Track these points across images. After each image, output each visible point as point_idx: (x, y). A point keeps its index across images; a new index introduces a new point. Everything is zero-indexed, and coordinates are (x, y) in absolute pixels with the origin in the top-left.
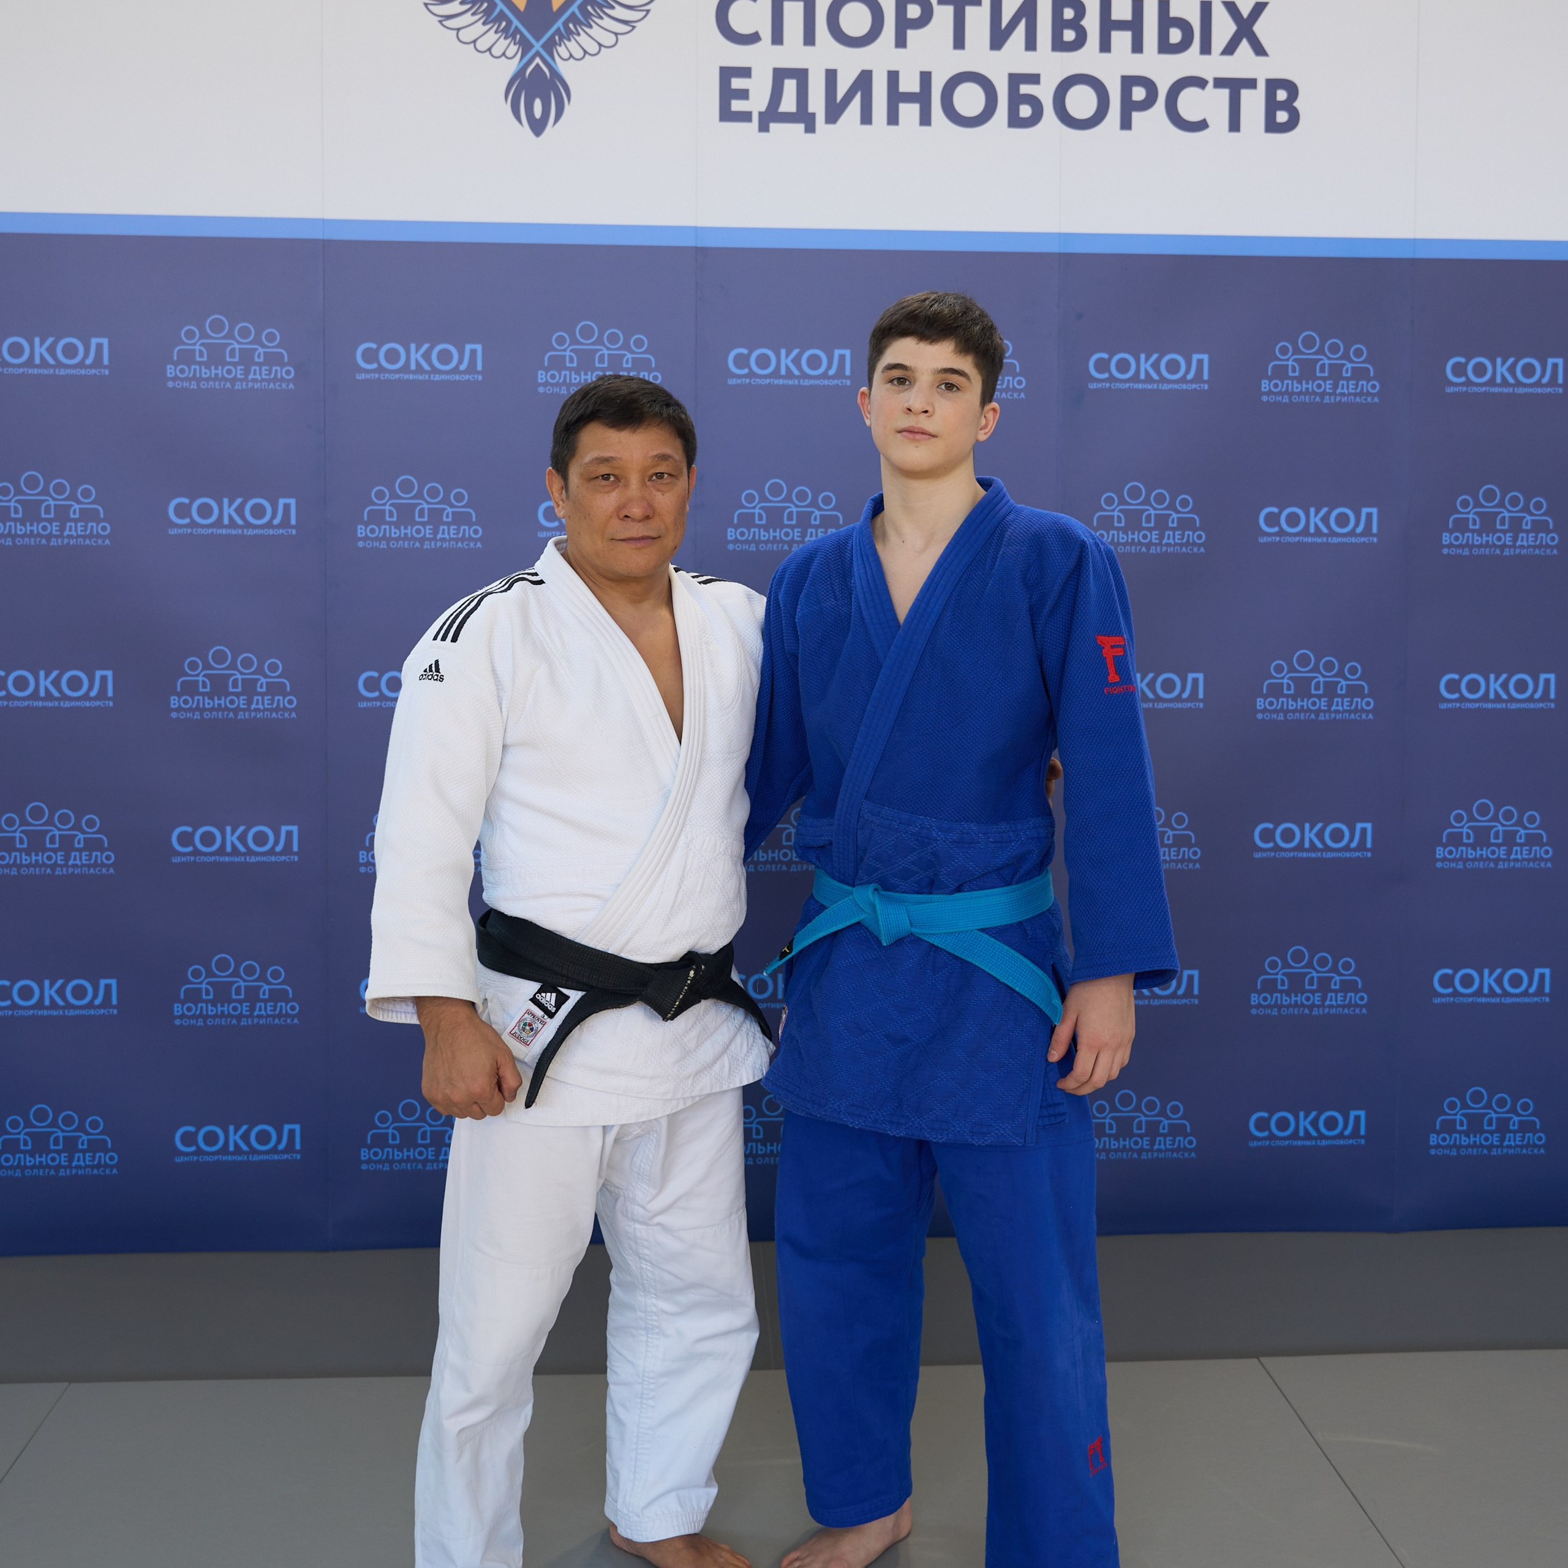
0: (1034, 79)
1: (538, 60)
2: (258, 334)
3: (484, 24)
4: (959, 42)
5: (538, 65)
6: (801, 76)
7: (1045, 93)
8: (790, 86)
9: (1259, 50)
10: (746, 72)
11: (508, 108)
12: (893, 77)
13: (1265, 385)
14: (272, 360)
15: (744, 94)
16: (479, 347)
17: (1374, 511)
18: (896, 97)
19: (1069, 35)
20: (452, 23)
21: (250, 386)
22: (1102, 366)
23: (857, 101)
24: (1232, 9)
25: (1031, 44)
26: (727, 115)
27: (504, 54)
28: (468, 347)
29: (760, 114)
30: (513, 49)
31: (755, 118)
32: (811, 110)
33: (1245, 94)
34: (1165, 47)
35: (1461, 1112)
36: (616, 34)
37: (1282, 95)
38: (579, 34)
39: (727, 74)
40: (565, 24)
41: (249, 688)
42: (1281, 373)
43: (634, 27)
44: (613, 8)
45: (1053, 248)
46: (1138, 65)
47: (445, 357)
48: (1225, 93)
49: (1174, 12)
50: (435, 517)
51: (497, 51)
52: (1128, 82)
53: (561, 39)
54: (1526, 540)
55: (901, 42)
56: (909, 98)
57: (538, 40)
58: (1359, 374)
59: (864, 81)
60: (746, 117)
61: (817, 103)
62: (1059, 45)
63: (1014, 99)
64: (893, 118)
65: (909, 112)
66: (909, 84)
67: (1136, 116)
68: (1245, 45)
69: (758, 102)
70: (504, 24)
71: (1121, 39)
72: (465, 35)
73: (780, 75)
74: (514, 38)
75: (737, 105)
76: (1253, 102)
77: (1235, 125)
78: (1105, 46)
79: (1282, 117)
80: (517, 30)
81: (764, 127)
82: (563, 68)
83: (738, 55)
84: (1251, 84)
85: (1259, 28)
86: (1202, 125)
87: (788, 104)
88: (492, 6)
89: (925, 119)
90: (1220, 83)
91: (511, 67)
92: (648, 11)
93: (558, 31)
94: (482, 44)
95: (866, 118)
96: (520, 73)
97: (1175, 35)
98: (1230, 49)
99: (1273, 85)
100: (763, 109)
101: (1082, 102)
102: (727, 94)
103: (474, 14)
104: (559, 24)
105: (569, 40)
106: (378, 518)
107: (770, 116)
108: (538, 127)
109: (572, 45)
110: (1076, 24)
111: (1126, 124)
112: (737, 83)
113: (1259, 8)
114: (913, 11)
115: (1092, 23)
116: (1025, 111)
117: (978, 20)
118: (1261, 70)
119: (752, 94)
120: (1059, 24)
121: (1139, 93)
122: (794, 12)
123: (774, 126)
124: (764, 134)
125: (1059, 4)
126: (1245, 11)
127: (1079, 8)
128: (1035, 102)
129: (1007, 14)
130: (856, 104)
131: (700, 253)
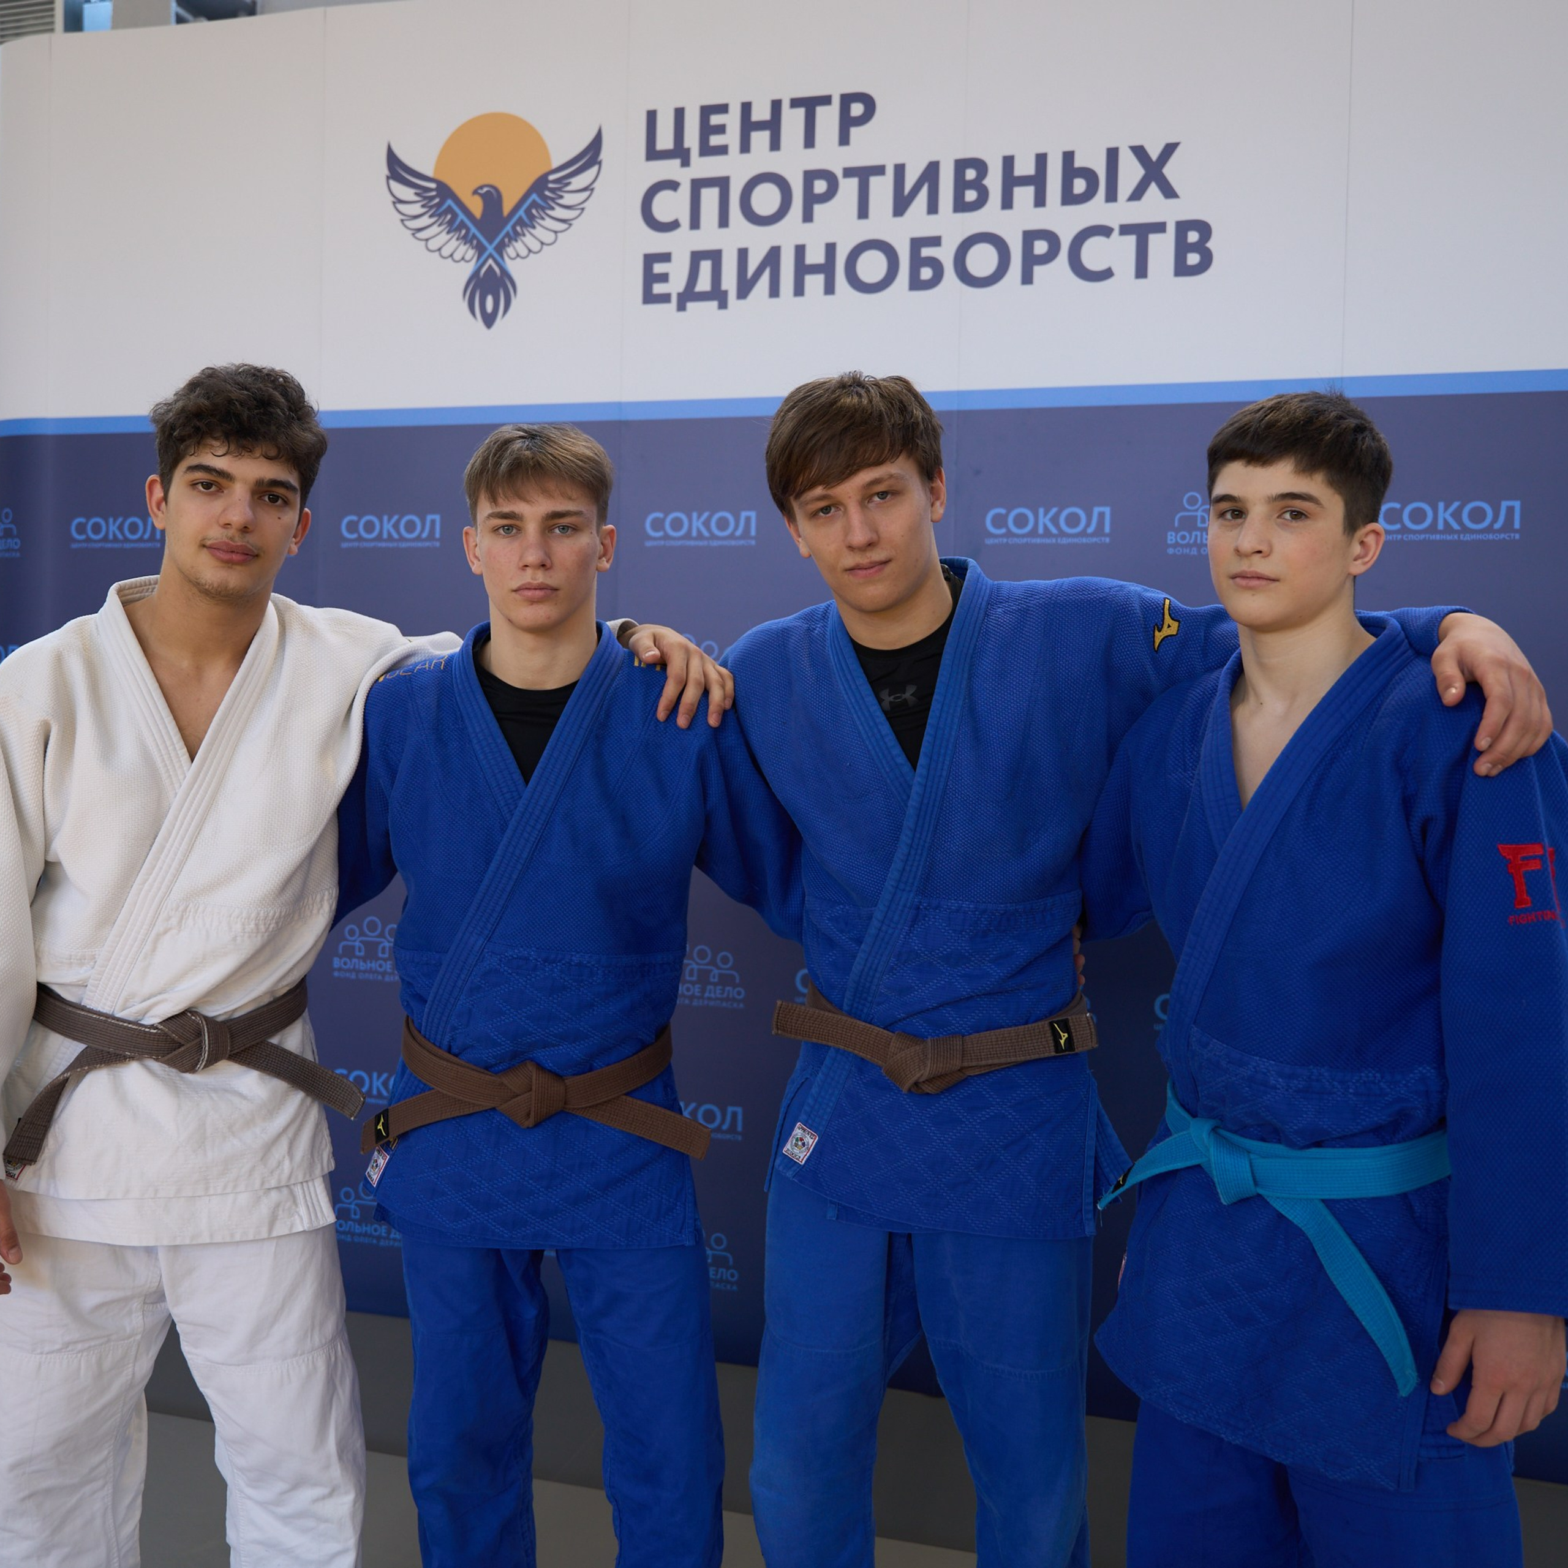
0: (936, 241)
1: (490, 262)
3: (448, 233)
4: (863, 212)
5: (490, 267)
6: (715, 256)
7: (945, 254)
8: (706, 266)
9: (1169, 192)
10: (666, 257)
11: (465, 305)
12: (800, 251)
13: (1171, 538)
15: (664, 278)
18: (802, 269)
19: (971, 195)
20: (422, 235)
22: (999, 521)
23: (765, 278)
24: (1139, 152)
25: (933, 208)
26: (650, 298)
27: (463, 259)
30: (471, 253)
31: (674, 299)
32: (724, 287)
33: (1153, 239)
34: (1069, 198)
36: (556, 232)
37: (1193, 237)
38: (524, 235)
39: (650, 260)
40: (514, 228)
43: (571, 225)
44: (553, 209)
45: (954, 407)
46: (1039, 219)
48: (1132, 240)
49: (1078, 163)
51: (457, 256)
52: (1030, 237)
53: (510, 241)
55: (808, 217)
56: (815, 269)
57: (490, 242)
60: (665, 298)
61: (729, 282)
62: (961, 206)
63: (917, 262)
64: (799, 290)
65: (814, 283)
66: (815, 256)
67: (1038, 270)
68: (1153, 189)
69: (676, 285)
70: (463, 232)
71: (1024, 195)
72: (434, 244)
73: (697, 257)
74: (471, 243)
75: (658, 288)
76: (1162, 247)
77: (1141, 271)
78: (1007, 203)
79: (1193, 259)
80: (474, 236)
81: (681, 307)
82: (512, 267)
83: (659, 242)
84: (1160, 228)
85: (1168, 171)
86: (1107, 274)
87: (704, 284)
88: (455, 216)
89: (829, 289)
90: (1125, 230)
91: (468, 269)
92: (583, 209)
93: (507, 235)
94: (446, 252)
95: (774, 292)
96: (475, 274)
97: (1080, 186)
98: (1137, 194)
99: (1183, 227)
100: (681, 289)
101: (982, 260)
102: (650, 278)
103: (440, 225)
104: (508, 228)
105: (516, 241)
107: (688, 295)
108: (489, 320)
109: (519, 246)
110: (978, 184)
111: (1027, 278)
112: (658, 268)
113: (1169, 149)
114: (820, 186)
115: (994, 182)
116: (926, 273)
117: (882, 189)
118: (1170, 212)
119: (671, 278)
120: (961, 185)
121: (1041, 247)
122: (710, 197)
123: (690, 305)
124: (682, 313)
125: (961, 165)
126: (1154, 154)
127: (981, 166)
128: (936, 265)
129: (910, 181)
130: (764, 280)
131: (623, 427)
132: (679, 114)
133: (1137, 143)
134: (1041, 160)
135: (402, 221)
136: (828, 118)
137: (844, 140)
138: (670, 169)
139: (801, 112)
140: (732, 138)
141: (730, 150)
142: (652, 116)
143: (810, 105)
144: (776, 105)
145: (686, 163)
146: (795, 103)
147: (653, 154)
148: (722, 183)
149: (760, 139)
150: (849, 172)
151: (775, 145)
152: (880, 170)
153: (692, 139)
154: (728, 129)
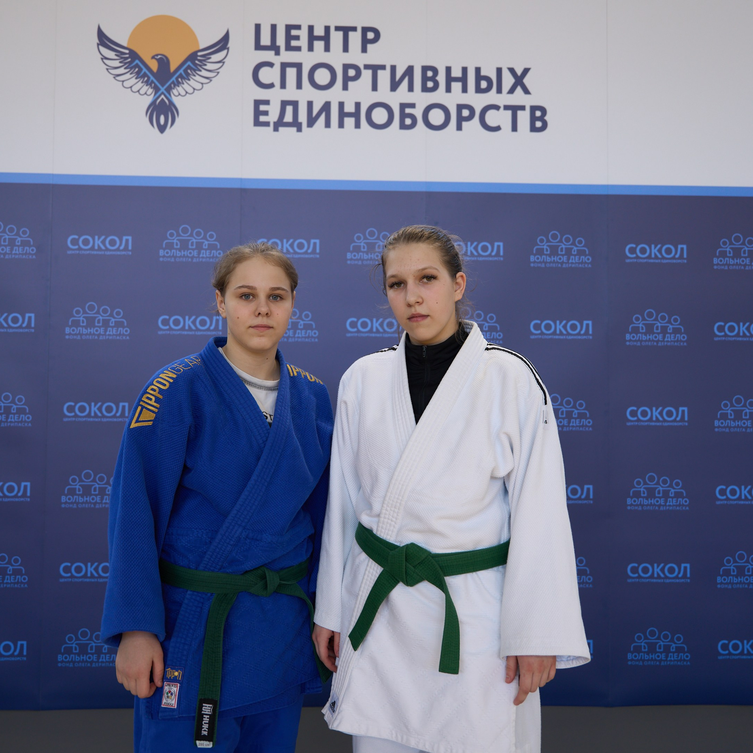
0: (413, 106)
1: (163, 96)
2: (18, 230)
3: (136, 78)
4: (375, 88)
5: (162, 99)
6: (295, 104)
7: (418, 112)
8: (289, 109)
9: (526, 91)
10: (267, 102)
11: (147, 119)
12: (341, 105)
13: (532, 258)
15: (266, 113)
17: (590, 323)
18: (343, 115)
19: (430, 84)
23: (323, 117)
24: (512, 71)
25: (411, 88)
26: (257, 123)
27: (146, 93)
28: (125, 238)
29: (275, 123)
30: (150, 91)
31: (272, 125)
32: (300, 121)
33: (520, 113)
34: (479, 90)
35: (644, 642)
36: (202, 84)
37: (538, 114)
38: (183, 84)
39: (258, 103)
42: (540, 252)
43: (211, 80)
44: (200, 71)
45: (424, 189)
46: (465, 99)
47: (113, 243)
48: (509, 113)
49: (483, 73)
50: (106, 323)
51: (142, 92)
52: (460, 107)
53: (174, 86)
54: (669, 338)
55: (345, 87)
56: (349, 115)
57: (163, 86)
58: (581, 253)
59: (327, 107)
60: (267, 124)
61: (303, 118)
62: (425, 89)
63: (403, 116)
64: (341, 125)
65: (349, 122)
66: (349, 108)
67: (464, 124)
68: (519, 89)
69: (273, 117)
70: (146, 79)
71: (456, 86)
72: (126, 84)
73: (284, 104)
74: (151, 85)
75: (262, 119)
76: (524, 117)
77: (514, 128)
78: (448, 89)
79: (539, 124)
80: (152, 82)
81: (276, 129)
82: (176, 100)
83: (262, 94)
84: (523, 108)
85: (526, 81)
86: (498, 128)
87: (288, 118)
88: (140, 70)
89: (358, 125)
90: (506, 108)
91: (149, 99)
92: (218, 73)
93: (173, 82)
94: (135, 89)
95: (328, 124)
96: (153, 103)
97: (484, 84)
98: (512, 91)
99: (534, 109)
100: (276, 120)
101: (437, 117)
102: (258, 113)
103: (131, 74)
104: (174, 79)
105: (178, 86)
106: (76, 324)
107: (279, 124)
108: (162, 129)
109: (180, 89)
110: (433, 79)
111: (459, 128)
112: (262, 108)
113: (526, 71)
114: (352, 73)
115: (441, 78)
116: (408, 121)
117: (384, 77)
118: (527, 101)
119: (270, 113)
120: (425, 79)
121: (466, 113)
122: (291, 73)
123: (281, 129)
124: (276, 133)
125: (425, 69)
126: (519, 72)
127: (435, 71)
128: (413, 117)
129: (399, 74)
130: (322, 118)
131: (243, 191)
132: (274, 28)
133: (511, 66)
134: (465, 70)
135: (107, 69)
136: (355, 38)
137: (364, 50)
138: (268, 56)
139: (340, 34)
140: (303, 42)
141: (303, 49)
142: (258, 27)
143: (346, 30)
144: (327, 29)
145: (277, 53)
146: (337, 29)
147: (258, 47)
148: (299, 66)
149: (319, 45)
150: (367, 67)
151: (327, 48)
152: (383, 67)
153: (281, 41)
154: (301, 38)
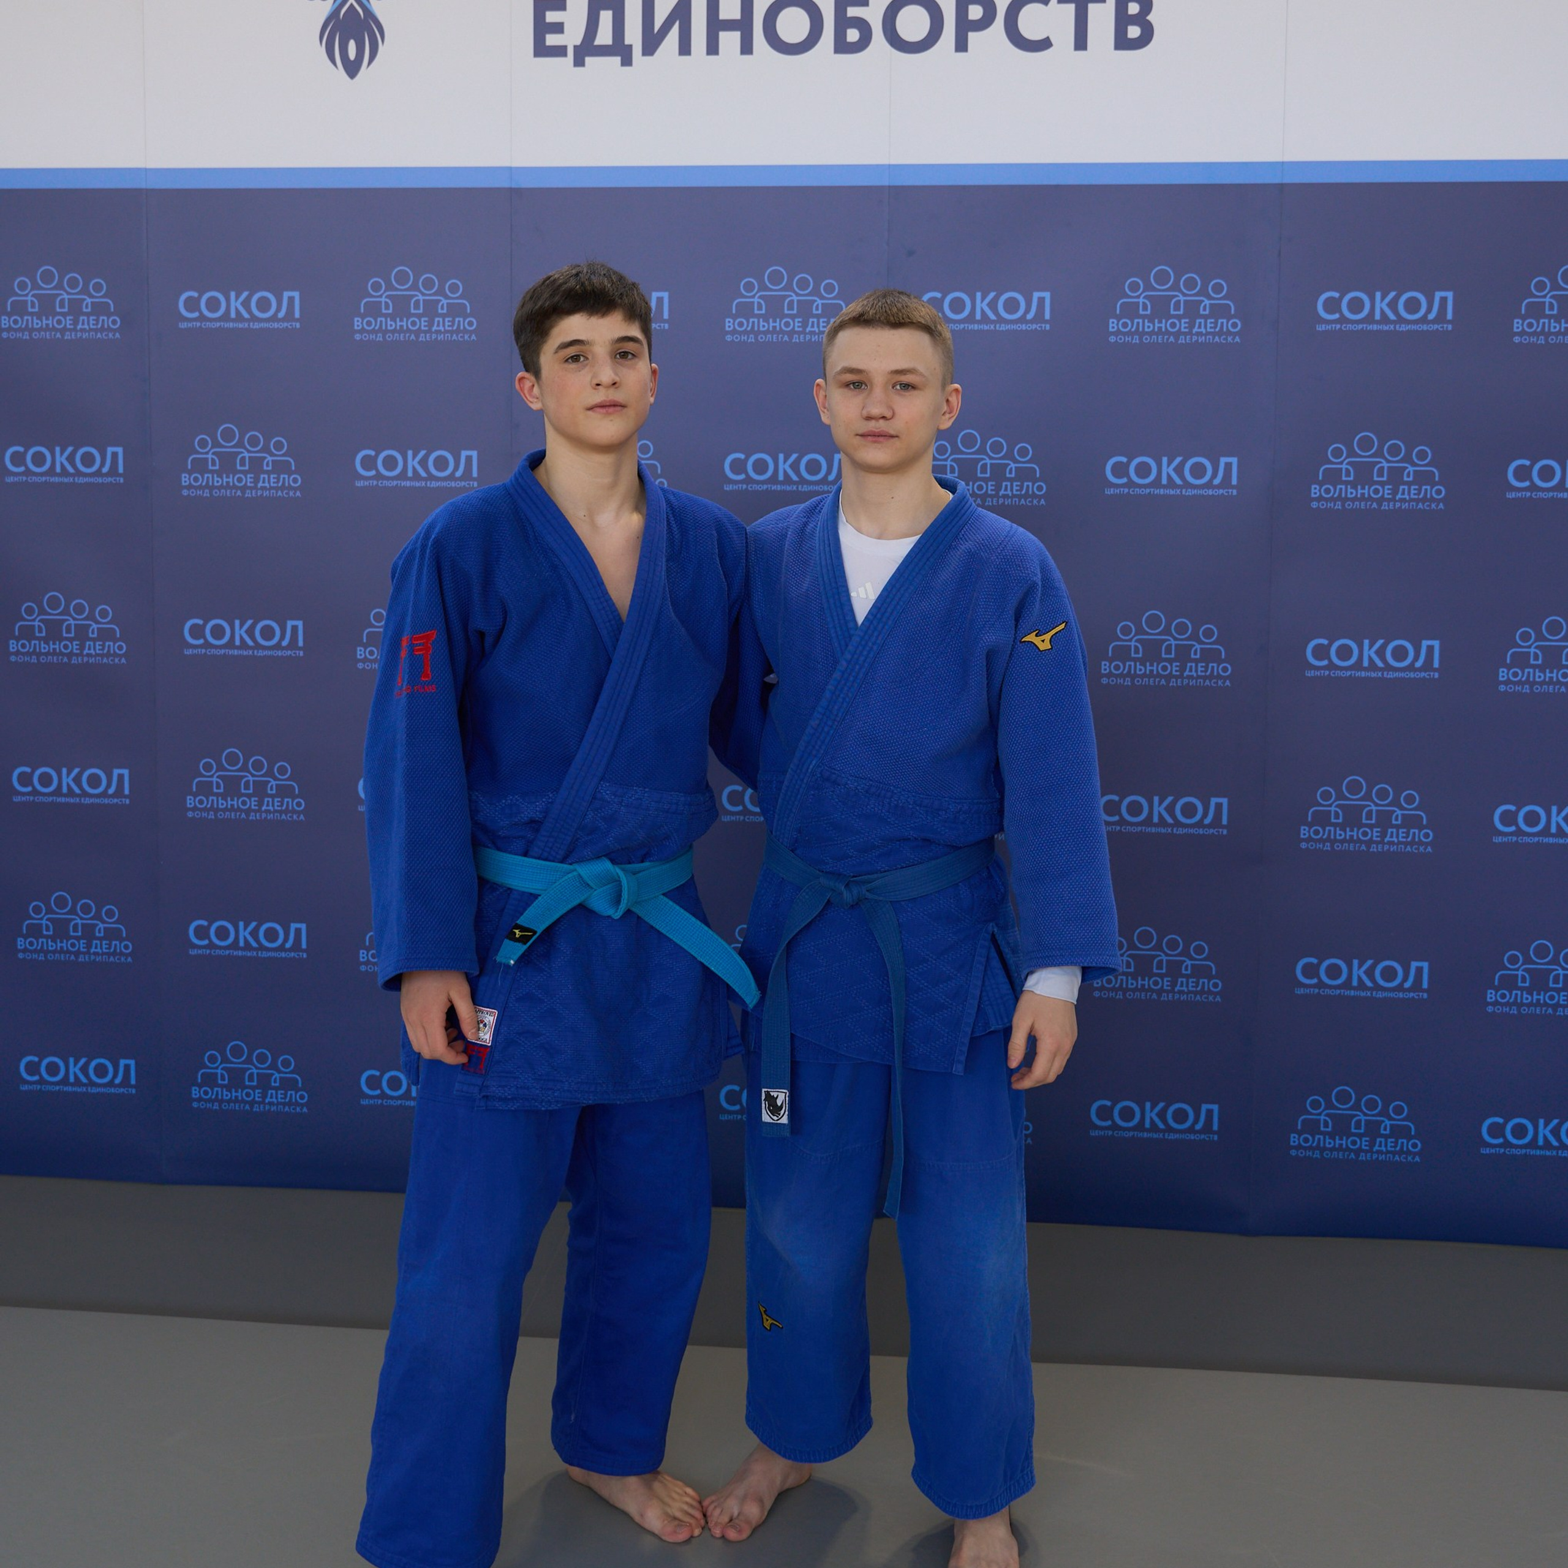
6: (617, 7)
7: (873, 15)
8: (606, 18)
11: (323, 50)
12: (713, 4)
13: (1113, 325)
14: (99, 309)
15: (558, 28)
16: (296, 295)
18: (716, 25)
21: (78, 336)
23: (675, 32)
26: (541, 50)
29: (575, 47)
31: (570, 52)
32: (627, 42)
33: (1092, 9)
37: (1133, 9)
39: (541, 7)
41: (82, 633)
42: (1131, 311)
45: (885, 182)
47: (264, 305)
48: (1070, 9)
50: (256, 466)
52: (964, 1)
54: (1407, 493)
56: (730, 25)
58: (1218, 312)
59: (682, 10)
60: (560, 51)
61: (633, 35)
63: (843, 23)
64: (713, 48)
65: (730, 40)
66: (730, 11)
67: (972, 36)
69: (572, 36)
73: (595, 7)
75: (552, 40)
76: (1102, 17)
77: (1081, 43)
79: (1134, 32)
81: (579, 62)
86: (1044, 44)
87: (605, 36)
89: (747, 48)
91: (325, 8)
95: (685, 48)
100: (578, 42)
101: (913, 23)
102: (542, 28)
106: (201, 466)
107: (586, 50)
108: (352, 69)
111: (961, 45)
112: (552, 17)
116: (853, 35)
119: (566, 28)
121: (976, 12)
123: (588, 60)
124: (579, 69)
128: (863, 26)
130: (674, 35)
131: (515, 195)
